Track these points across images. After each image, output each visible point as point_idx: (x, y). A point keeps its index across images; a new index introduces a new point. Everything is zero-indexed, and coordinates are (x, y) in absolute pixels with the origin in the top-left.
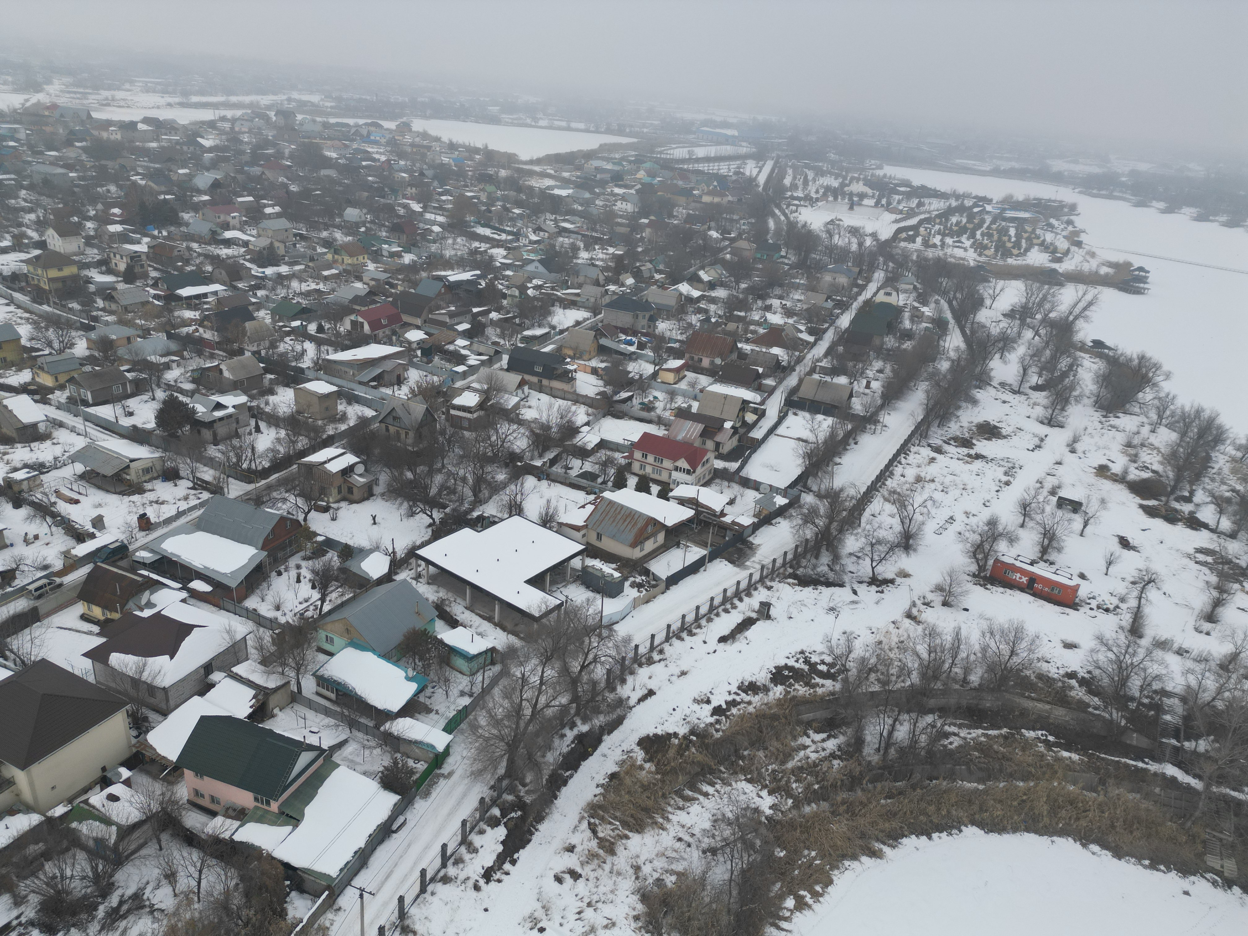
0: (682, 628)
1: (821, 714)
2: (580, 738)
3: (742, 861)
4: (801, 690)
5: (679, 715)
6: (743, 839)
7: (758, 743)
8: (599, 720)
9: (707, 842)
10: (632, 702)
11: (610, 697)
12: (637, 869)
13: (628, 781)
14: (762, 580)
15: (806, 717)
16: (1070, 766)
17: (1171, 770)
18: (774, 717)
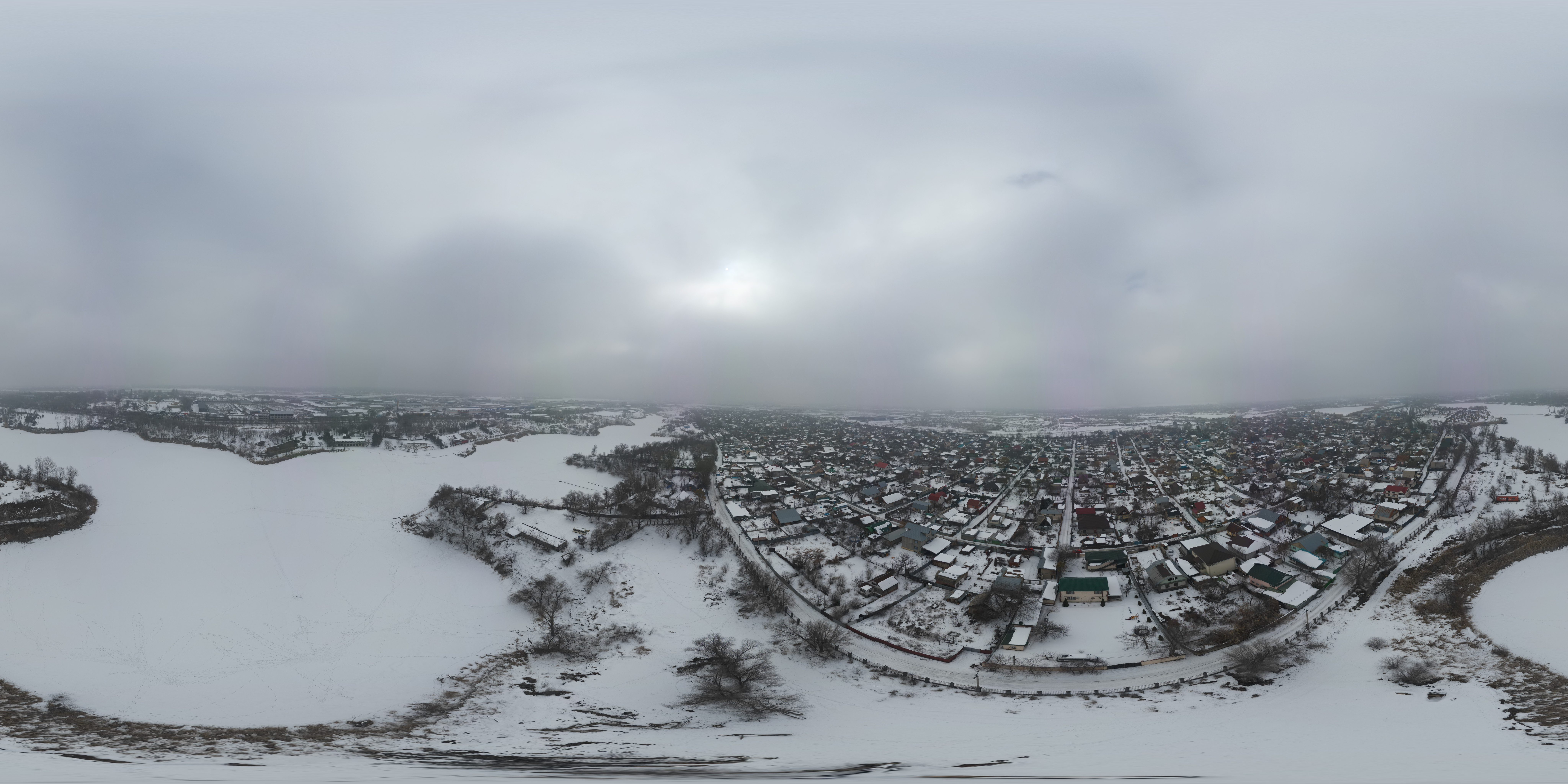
0: (1411, 538)
1: (1461, 550)
2: (1382, 573)
3: (1448, 593)
4: (1453, 546)
5: (1415, 562)
6: (1447, 588)
7: (1444, 563)
8: (1388, 568)
9: (1434, 591)
10: (1399, 560)
11: (1391, 561)
12: (1411, 602)
13: (1402, 582)
14: (1432, 520)
15: (1457, 552)
16: (1533, 537)
17: (1554, 527)
18: (1447, 555)
